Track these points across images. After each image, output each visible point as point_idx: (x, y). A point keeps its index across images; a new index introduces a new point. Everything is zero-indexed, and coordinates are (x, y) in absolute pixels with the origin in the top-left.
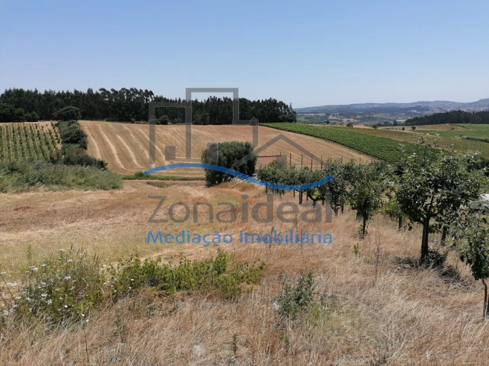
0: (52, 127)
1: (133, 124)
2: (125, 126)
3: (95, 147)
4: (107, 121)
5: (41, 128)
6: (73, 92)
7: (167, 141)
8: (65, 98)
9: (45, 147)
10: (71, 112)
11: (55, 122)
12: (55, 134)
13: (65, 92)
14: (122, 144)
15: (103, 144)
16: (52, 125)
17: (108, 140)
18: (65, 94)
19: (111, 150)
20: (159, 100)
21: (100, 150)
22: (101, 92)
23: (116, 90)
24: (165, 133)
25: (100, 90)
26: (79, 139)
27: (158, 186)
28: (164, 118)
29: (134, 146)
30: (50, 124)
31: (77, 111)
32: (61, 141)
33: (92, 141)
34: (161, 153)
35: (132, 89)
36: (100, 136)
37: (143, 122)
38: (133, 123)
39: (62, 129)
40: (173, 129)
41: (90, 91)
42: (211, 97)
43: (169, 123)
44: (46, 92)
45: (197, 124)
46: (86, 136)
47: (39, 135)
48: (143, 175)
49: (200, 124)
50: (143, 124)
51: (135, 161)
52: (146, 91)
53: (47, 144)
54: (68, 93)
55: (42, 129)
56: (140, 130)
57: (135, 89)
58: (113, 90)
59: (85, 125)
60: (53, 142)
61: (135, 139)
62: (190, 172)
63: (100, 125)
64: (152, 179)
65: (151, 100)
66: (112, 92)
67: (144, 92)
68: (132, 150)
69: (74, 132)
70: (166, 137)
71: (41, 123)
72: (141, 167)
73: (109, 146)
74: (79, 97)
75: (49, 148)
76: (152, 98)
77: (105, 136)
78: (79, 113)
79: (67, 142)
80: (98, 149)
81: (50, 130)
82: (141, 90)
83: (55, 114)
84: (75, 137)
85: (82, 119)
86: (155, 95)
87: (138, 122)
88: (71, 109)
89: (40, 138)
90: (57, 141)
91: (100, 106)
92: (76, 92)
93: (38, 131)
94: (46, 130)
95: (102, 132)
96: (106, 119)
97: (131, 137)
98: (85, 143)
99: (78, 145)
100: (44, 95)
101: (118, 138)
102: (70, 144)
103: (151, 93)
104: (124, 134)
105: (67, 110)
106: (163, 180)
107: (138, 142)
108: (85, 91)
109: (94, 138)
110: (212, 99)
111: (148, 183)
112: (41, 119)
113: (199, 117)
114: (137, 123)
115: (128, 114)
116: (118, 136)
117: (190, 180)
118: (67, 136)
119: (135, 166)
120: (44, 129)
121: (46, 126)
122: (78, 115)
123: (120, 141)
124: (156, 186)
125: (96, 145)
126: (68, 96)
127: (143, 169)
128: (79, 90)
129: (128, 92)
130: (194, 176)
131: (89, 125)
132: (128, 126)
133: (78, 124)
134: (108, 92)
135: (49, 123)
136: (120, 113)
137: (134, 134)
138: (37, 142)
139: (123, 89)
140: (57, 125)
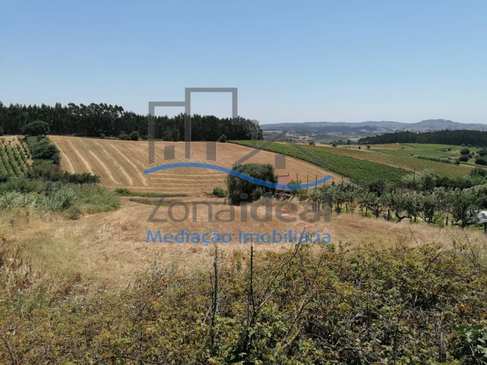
0: (19, 142)
1: (103, 140)
2: (96, 141)
3: (68, 163)
4: (75, 136)
5: (8, 143)
6: (40, 107)
7: (142, 157)
8: (34, 113)
9: (15, 163)
10: (40, 127)
11: (23, 137)
12: (23, 150)
13: (32, 106)
14: (95, 160)
15: (76, 160)
16: (19, 140)
17: (80, 156)
18: (32, 108)
19: (84, 166)
20: (128, 115)
21: (74, 166)
23: (85, 105)
24: (138, 149)
25: (69, 104)
26: (51, 155)
27: (144, 203)
28: (135, 134)
29: (108, 163)
30: (17, 139)
31: (46, 126)
32: (31, 156)
33: (65, 157)
34: (137, 170)
35: (101, 105)
36: (72, 151)
37: (113, 138)
38: (103, 138)
39: (31, 144)
40: (145, 145)
41: (58, 105)
42: (182, 114)
43: (140, 139)
44: (12, 106)
45: (168, 141)
46: (59, 152)
47: (6, 150)
48: (123, 191)
49: (171, 141)
50: (113, 139)
51: (111, 178)
52: (116, 106)
53: (16, 159)
54: (35, 107)
55: (10, 144)
56: (112, 146)
57: (106, 104)
58: (82, 105)
59: (55, 140)
60: (23, 158)
61: (109, 156)
62: (168, 188)
63: (70, 140)
64: (133, 196)
65: (120, 116)
66: (80, 107)
67: (114, 107)
68: (107, 166)
69: (47, 148)
70: (139, 153)
71: (8, 138)
72: (118, 183)
73: (82, 162)
74: (46, 111)
75: (19, 164)
76: (121, 113)
77: (76, 151)
78: (49, 128)
79: (40, 158)
80: (71, 165)
81: (18, 145)
82: (111, 106)
83: (23, 129)
84: (48, 152)
85: (50, 134)
86: (125, 111)
87: (107, 137)
88: (41, 123)
89: (8, 154)
90: (26, 156)
91: (69, 121)
92: (43, 106)
93: (6, 146)
94: (13, 145)
95: (74, 148)
96: (74, 134)
97: (104, 153)
98: (58, 159)
99: (50, 162)
100: (10, 109)
101: (90, 154)
102: (42, 160)
103: (121, 109)
104: (96, 149)
105: (35, 124)
106: (144, 196)
107: (112, 158)
108: (53, 106)
109: (65, 153)
110: (183, 116)
111: (131, 200)
112: (6, 133)
113: (170, 133)
114: (107, 139)
115: (97, 129)
116: (90, 152)
117: (171, 197)
118: (39, 151)
119: (112, 182)
120: (11, 143)
121: (13, 140)
122: (47, 130)
123: (93, 157)
124: (142, 203)
125: (69, 161)
126: (34, 111)
127: (120, 185)
128: (47, 104)
129: (97, 106)
130: (173, 193)
131: (58, 140)
132: (98, 142)
133: (48, 140)
134: (77, 107)
135: (15, 137)
136: (88, 128)
137: (107, 149)
138: (6, 158)
139: (93, 104)
140: (25, 140)
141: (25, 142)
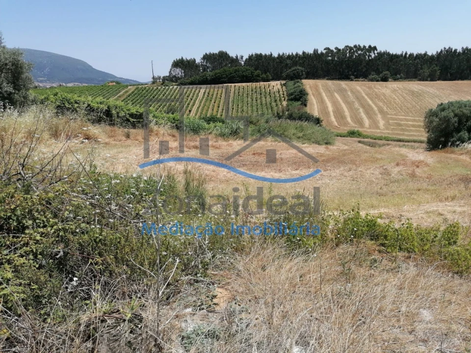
0: (280, 86)
1: (351, 82)
2: (344, 84)
3: (314, 105)
4: (328, 79)
5: (272, 87)
6: (301, 54)
7: (386, 99)
8: (294, 59)
9: (274, 104)
10: (297, 72)
11: (283, 82)
12: (282, 93)
13: (294, 54)
14: (338, 102)
15: (321, 102)
16: (281, 84)
17: (326, 98)
18: (294, 56)
19: (327, 107)
20: (381, 55)
21: (317, 107)
22: (326, 51)
23: (339, 48)
24: (384, 91)
25: (325, 49)
26: (301, 97)
27: (369, 145)
28: (385, 74)
29: (349, 104)
30: (279, 84)
31: (302, 71)
32: (286, 98)
33: (312, 99)
34: (377, 112)
35: (355, 46)
36: (320, 94)
37: (363, 79)
38: (352, 80)
39: (289, 88)
40: (393, 86)
41: (316, 51)
42: (445, 48)
43: (390, 80)
44: (279, 55)
45: (423, 80)
46: (307, 94)
47: (270, 93)
48: (355, 133)
49: (427, 80)
50: (362, 81)
51: (349, 119)
52: (370, 47)
53: (276, 101)
54: (297, 54)
55: (273, 88)
56: (358, 88)
57: (359, 46)
58: (336, 48)
59: (308, 84)
60: (280, 100)
61: (351, 97)
62: (406, 133)
63: (320, 83)
64: (364, 138)
65: (373, 56)
66: (335, 51)
67: (367, 48)
68: (347, 108)
69: (298, 91)
70: (384, 95)
71: (273, 83)
72: (354, 125)
73: (326, 104)
74: (305, 58)
75: (277, 105)
76: (375, 54)
77: (324, 94)
78: (304, 73)
79: (292, 100)
80: (316, 106)
81: (278, 89)
82: (364, 47)
83: (284, 75)
84: (298, 95)
85: (306, 78)
86: (378, 51)
87: (357, 79)
88: (298, 69)
89: (270, 96)
90: (283, 98)
91: (323, 65)
92: (304, 53)
93: (270, 90)
94: (276, 89)
95: (322, 91)
96: (327, 77)
97: (348, 95)
98: (306, 101)
99: (299, 103)
100: (277, 58)
101: (335, 96)
102: (293, 102)
103: (375, 48)
104: (342, 91)
105: (294, 70)
106: (375, 139)
107: (354, 100)
108: (311, 52)
109: (314, 95)
110: (447, 51)
111: (359, 142)
112: (274, 79)
113: (427, 71)
114: (356, 81)
115: (348, 72)
116: (336, 94)
117: (406, 142)
118: (292, 94)
119: (349, 124)
120: (274, 88)
121: (276, 85)
122: (303, 74)
123: (337, 99)
124: (367, 145)
125: (315, 102)
126: (296, 58)
127: (355, 127)
128: (306, 51)
129: (351, 48)
130: (411, 138)
131: (311, 83)
132: (346, 84)
133: (302, 84)
134: (332, 51)
135: (278, 82)
136: (340, 71)
137: (352, 91)
138: (268, 99)
139: (347, 47)
140: (284, 85)
141: (285, 86)
